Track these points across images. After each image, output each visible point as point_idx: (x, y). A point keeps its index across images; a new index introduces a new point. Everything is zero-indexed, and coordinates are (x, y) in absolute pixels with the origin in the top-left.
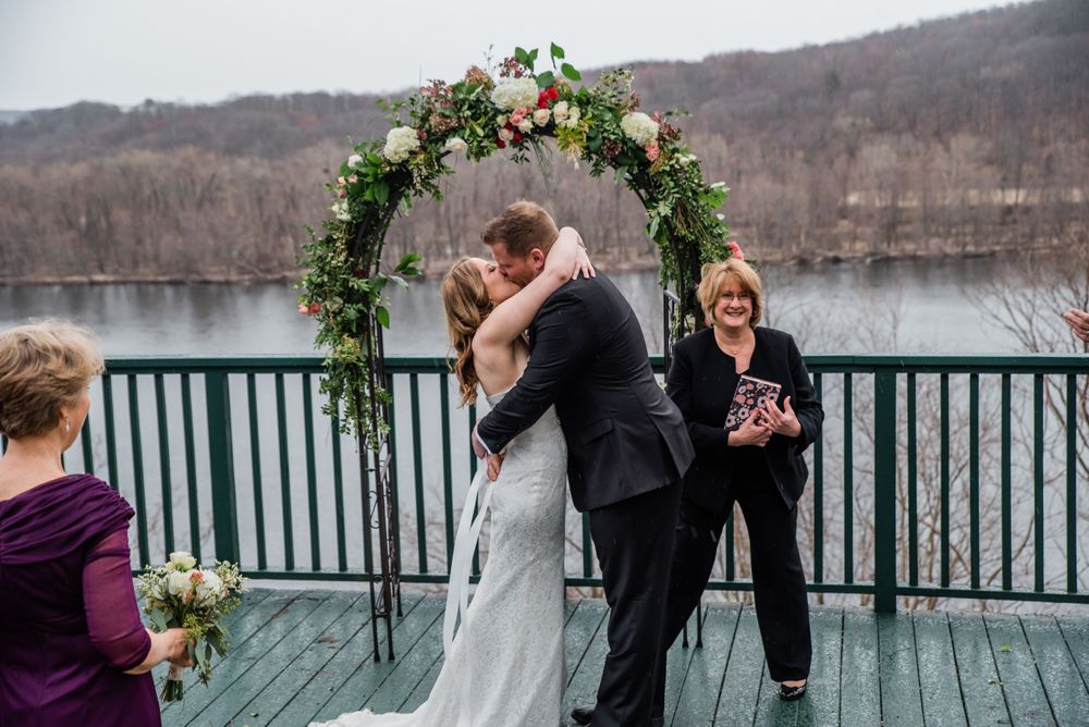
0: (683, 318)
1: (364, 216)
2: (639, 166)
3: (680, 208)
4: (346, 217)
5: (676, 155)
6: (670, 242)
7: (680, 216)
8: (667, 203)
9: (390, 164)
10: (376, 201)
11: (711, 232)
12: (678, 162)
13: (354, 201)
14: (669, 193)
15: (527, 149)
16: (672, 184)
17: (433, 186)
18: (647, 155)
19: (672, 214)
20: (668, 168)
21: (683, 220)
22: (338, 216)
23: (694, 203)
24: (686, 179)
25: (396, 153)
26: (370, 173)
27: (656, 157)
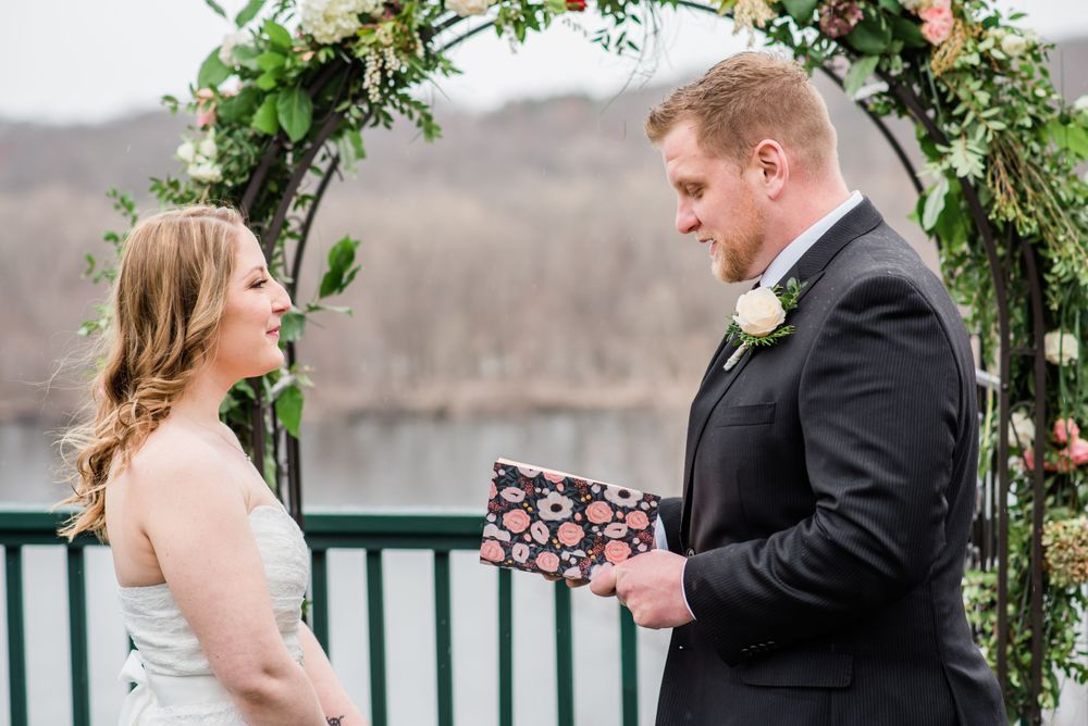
0: (1006, 419)
1: (252, 171)
2: (905, 55)
3: (1000, 154)
4: (211, 172)
5: (992, 31)
6: (972, 242)
7: (1003, 175)
8: (972, 144)
9: (316, 46)
10: (281, 130)
11: (1074, 217)
12: (998, 45)
13: (230, 134)
14: (976, 121)
15: (634, 18)
16: (983, 97)
17: (417, 105)
18: (925, 30)
19: (985, 171)
20: (974, 60)
21: (1008, 183)
22: (194, 172)
23: (1036, 148)
24: (1014, 92)
25: (327, 19)
26: (269, 67)
27: (945, 35)
